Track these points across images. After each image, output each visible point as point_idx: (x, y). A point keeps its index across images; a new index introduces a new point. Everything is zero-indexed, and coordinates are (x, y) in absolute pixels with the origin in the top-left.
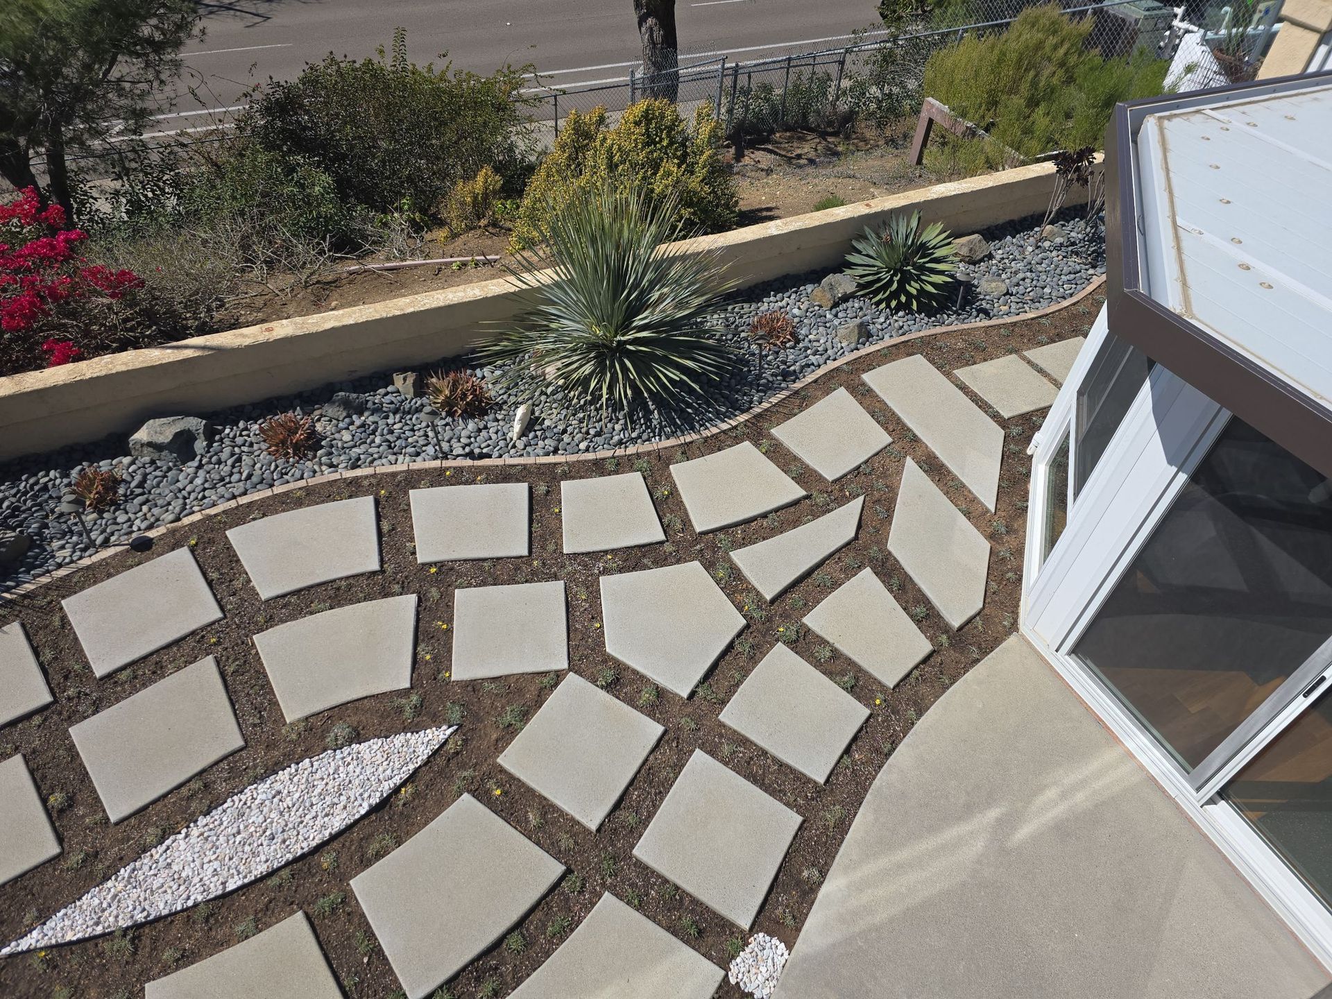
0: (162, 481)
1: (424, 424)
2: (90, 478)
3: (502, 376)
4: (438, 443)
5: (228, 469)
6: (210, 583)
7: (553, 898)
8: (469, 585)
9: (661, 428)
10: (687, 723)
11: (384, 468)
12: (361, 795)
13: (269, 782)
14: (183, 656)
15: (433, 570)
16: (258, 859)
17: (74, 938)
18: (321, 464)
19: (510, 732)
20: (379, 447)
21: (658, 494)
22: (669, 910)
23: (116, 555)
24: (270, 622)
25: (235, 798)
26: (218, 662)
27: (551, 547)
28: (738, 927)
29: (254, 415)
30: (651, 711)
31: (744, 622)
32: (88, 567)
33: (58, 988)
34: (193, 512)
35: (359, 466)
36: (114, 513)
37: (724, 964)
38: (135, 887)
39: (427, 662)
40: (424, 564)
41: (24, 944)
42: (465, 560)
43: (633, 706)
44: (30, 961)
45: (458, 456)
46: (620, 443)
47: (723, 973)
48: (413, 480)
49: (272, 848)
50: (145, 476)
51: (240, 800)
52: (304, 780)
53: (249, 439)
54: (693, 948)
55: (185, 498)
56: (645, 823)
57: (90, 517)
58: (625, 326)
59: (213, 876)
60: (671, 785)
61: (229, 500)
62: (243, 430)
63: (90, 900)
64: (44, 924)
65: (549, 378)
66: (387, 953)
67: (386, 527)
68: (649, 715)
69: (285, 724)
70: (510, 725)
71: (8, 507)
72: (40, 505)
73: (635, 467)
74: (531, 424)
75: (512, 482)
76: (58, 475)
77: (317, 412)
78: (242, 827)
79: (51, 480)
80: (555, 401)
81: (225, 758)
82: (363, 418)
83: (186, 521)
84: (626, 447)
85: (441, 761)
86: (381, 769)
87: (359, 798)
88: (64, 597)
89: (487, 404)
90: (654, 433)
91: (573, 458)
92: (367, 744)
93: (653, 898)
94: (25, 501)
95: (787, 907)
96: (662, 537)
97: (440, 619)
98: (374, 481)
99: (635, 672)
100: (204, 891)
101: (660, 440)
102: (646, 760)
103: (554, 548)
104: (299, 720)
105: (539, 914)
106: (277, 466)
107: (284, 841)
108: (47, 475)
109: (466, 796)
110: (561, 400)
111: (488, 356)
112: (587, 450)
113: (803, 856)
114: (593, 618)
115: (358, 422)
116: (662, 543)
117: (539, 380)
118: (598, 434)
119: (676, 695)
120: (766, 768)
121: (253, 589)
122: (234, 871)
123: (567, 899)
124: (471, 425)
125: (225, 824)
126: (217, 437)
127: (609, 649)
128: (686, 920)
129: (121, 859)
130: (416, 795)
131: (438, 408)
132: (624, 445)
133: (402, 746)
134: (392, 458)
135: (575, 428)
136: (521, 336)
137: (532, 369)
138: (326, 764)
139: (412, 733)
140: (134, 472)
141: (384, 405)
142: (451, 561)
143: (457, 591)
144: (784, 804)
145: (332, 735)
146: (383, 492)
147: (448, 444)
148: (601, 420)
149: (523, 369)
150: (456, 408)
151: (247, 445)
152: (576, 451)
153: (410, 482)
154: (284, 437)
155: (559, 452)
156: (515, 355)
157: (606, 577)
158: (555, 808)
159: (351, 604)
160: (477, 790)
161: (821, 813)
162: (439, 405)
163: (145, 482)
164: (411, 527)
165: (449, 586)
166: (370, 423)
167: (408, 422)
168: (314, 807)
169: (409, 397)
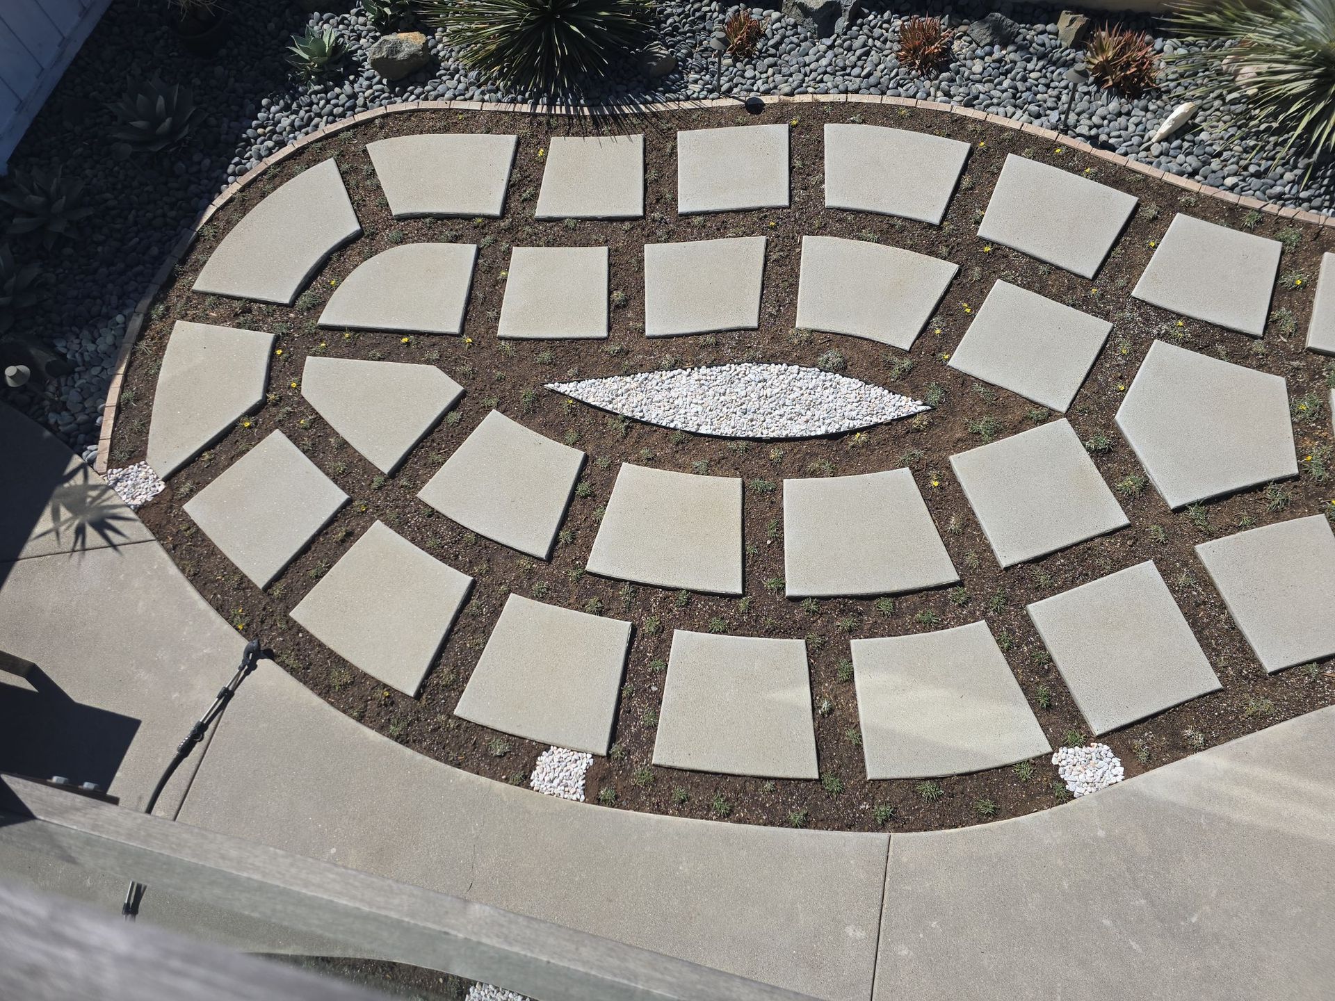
0: (794, 49)
1: (1063, 84)
2: (740, 22)
3: (1184, 57)
4: (1067, 113)
5: (853, 59)
6: (791, 169)
7: (935, 595)
8: (1014, 282)
10: (1156, 532)
11: (996, 118)
12: (824, 419)
13: (761, 368)
14: (744, 226)
15: (987, 249)
16: (728, 422)
17: (593, 403)
18: (938, 88)
19: (974, 440)
20: (1003, 92)
21: (1287, 280)
22: (1031, 671)
23: (732, 107)
24: (822, 230)
25: (733, 366)
26: (767, 245)
27: (1121, 282)
28: (1087, 727)
29: (902, 9)
30: (1125, 500)
31: (1296, 471)
32: (707, 110)
33: (571, 430)
34: (806, 93)
35: (973, 106)
36: (745, 66)
37: (1056, 743)
38: (642, 392)
39: (934, 335)
40: (981, 239)
41: (563, 388)
42: (1024, 254)
43: (1109, 485)
44: (561, 402)
45: (1079, 135)
46: (1279, 197)
47: (1050, 750)
48: (1019, 143)
49: (742, 420)
50: (784, 37)
51: (736, 370)
52: (787, 381)
53: (886, 34)
54: (1035, 713)
55: (806, 75)
56: (1054, 591)
57: (727, 61)
59: (695, 416)
60: (1102, 576)
61: (841, 92)
62: (885, 22)
63: (613, 383)
64: (579, 382)
65: (1241, 80)
66: (785, 548)
67: (965, 183)
68: (1120, 502)
69: (793, 327)
70: (978, 433)
71: (671, 25)
72: (693, 32)
73: (1279, 234)
74: (1185, 129)
75: (1121, 189)
76: (717, 9)
77: (962, 28)
78: (728, 391)
79: (710, 11)
80: (1230, 112)
81: (739, 329)
82: (1004, 52)
83: (798, 99)
84: (1283, 205)
85: (901, 429)
86: (849, 407)
87: (821, 420)
88: (681, 129)
89: (1147, 85)
91: (1207, 191)
92: (848, 380)
93: (1022, 653)
94: (685, 24)
95: (1148, 744)
96: (1259, 331)
97: (967, 301)
98: (979, 128)
99: (1132, 454)
100: (684, 423)
102: (1091, 539)
103: (1125, 284)
104: (805, 330)
105: (916, 598)
106: (897, 74)
107: (752, 420)
108: (709, 5)
109: (906, 470)
110: (1237, 114)
111: (1182, 26)
112: (1232, 189)
113: (1197, 717)
114: (1121, 378)
115: (996, 55)
116: (1254, 337)
117: (1228, 79)
118: (1258, 175)
119: (1163, 499)
120: (1214, 620)
121: (822, 191)
122: (709, 421)
123: (946, 604)
124: (1114, 105)
125: (718, 381)
126: (859, 21)
127: (1119, 417)
128: (1043, 689)
129: (642, 365)
130: (866, 445)
131: (1090, 69)
132: (1282, 202)
133: (876, 398)
134: (1010, 109)
135: (1233, 156)
136: (1238, 13)
137: (1225, 61)
138: (810, 378)
139: (890, 392)
140: (777, 30)
141: (1034, 45)
142: (1010, 248)
143: (998, 281)
144: (1211, 663)
145: (825, 356)
146: (982, 144)
147: (1076, 117)
148: (1273, 159)
149: (1215, 57)
150: (1109, 77)
151: (881, 39)
152: (1218, 184)
153: (1015, 144)
154: (919, 45)
155: (1197, 177)
156: (1215, 36)
157: (1163, 343)
158: (978, 527)
159: (896, 247)
160: (918, 471)
161: (1245, 696)
162: (1093, 67)
163: (781, 45)
164: (990, 194)
165: (994, 272)
166: (1009, 61)
167: (1048, 75)
168: (785, 407)
169: (1065, 44)
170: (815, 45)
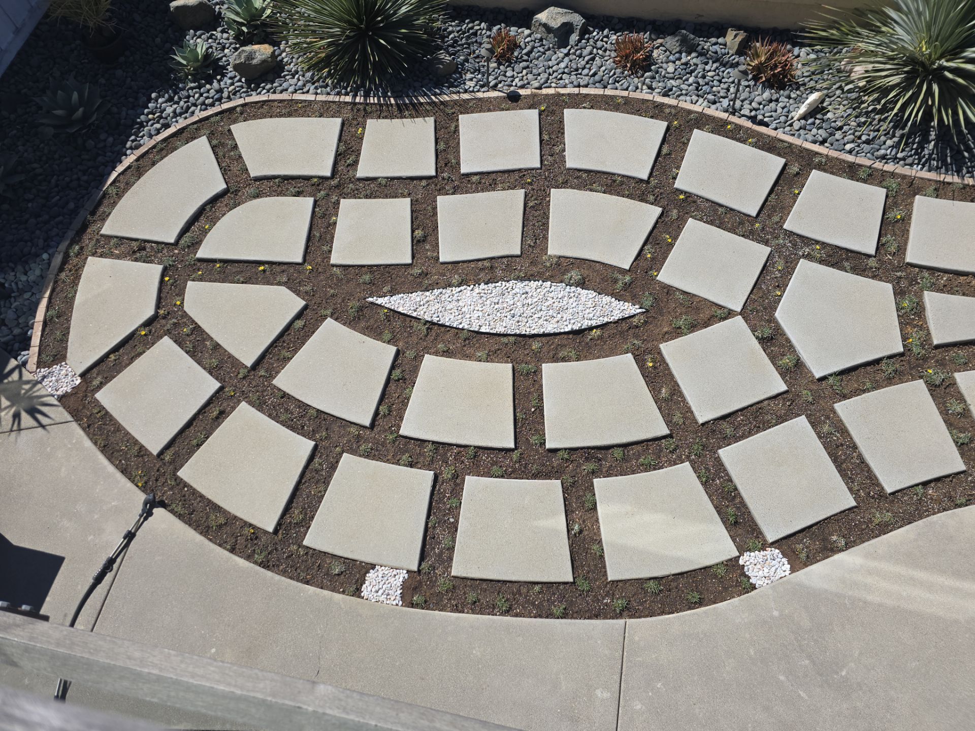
0: (541, 56)
1: (731, 80)
2: (502, 37)
3: (814, 60)
4: (734, 100)
5: (583, 63)
6: (541, 141)
7: (653, 444)
8: (701, 220)
9: (930, 159)
10: (807, 395)
11: (685, 104)
12: (570, 320)
13: (524, 284)
14: (509, 182)
15: (682, 197)
16: (501, 324)
17: (402, 312)
18: (644, 84)
19: (677, 332)
20: (689, 86)
21: (890, 215)
22: (723, 498)
23: (497, 97)
24: (564, 185)
25: (503, 283)
26: (526, 196)
27: (776, 219)
28: (763, 537)
29: (617, 27)
30: (784, 373)
31: (901, 350)
32: (480, 99)
33: (387, 332)
34: (550, 87)
35: (668, 96)
36: (506, 68)
37: (742, 550)
38: (438, 302)
39: (647, 258)
40: (677, 190)
41: (380, 301)
42: (708, 200)
43: (772, 362)
44: (379, 311)
45: (743, 116)
46: (883, 157)
47: (738, 554)
48: (702, 121)
49: (511, 322)
50: (533, 48)
51: (506, 286)
52: (543, 293)
53: (605, 45)
54: (726, 528)
55: (550, 74)
56: (737, 439)
57: (493, 65)
58: (954, 53)
59: (477, 319)
60: (770, 427)
61: (575, 87)
62: (605, 37)
63: (416, 297)
64: (392, 296)
65: (854, 76)
66: (545, 413)
67: (665, 150)
68: (781, 374)
69: (546, 254)
70: (680, 328)
71: (452, 39)
72: (469, 44)
73: (884, 183)
74: (817, 111)
75: (773, 153)
76: (485, 28)
77: (660, 41)
78: (500, 301)
79: (480, 29)
80: (847, 98)
81: (507, 257)
82: (689, 58)
83: (545, 91)
84: (886, 163)
85: (625, 326)
86: (588, 311)
87: (568, 321)
88: (461, 113)
90: (920, 160)
91: (834, 154)
92: (587, 291)
93: (716, 484)
94: (462, 38)
95: (807, 547)
96: (872, 251)
97: (669, 233)
98: (673, 111)
99: (788, 340)
100: (469, 324)
101: (921, 169)
102: (761, 402)
103: (778, 220)
104: (555, 256)
105: (639, 448)
106: (614, 74)
107: (518, 322)
108: (479, 25)
109: (630, 355)
110: (853, 100)
111: (812, 38)
112: (850, 152)
113: (840, 527)
114: (778, 286)
115: (684, 60)
116: (869, 256)
117: (845, 75)
118: (868, 142)
119: (811, 372)
120: (849, 458)
121: (564, 157)
122: (488, 323)
123: (661, 451)
124: (767, 95)
125: (493, 294)
126: (587, 36)
127: (777, 314)
128: (731, 510)
129: (437, 283)
130: (600, 338)
131: (749, 69)
132: (885, 161)
133: (606, 304)
134: (695, 98)
135: (850, 129)
136: (851, 29)
137: (843, 63)
138: (559, 291)
139: (616, 299)
140: (528, 42)
141: (710, 52)
142: (697, 196)
143: (690, 219)
144: (848, 487)
145: (569, 275)
146: (676, 122)
147: (741, 103)
148: (878, 130)
149: (836, 60)
150: (763, 75)
151: (603, 49)
152: (840, 149)
153: (698, 122)
154: (630, 52)
155: (826, 144)
156: (836, 46)
157: (806, 261)
158: (681, 395)
159: (618, 196)
160: (638, 355)
161: (873, 510)
162: (751, 68)
163: (532, 53)
164: (683, 158)
165: (687, 213)
166: (692, 64)
167: (720, 73)
168: (542, 312)
169: (731, 52)
170: (555, 53)
